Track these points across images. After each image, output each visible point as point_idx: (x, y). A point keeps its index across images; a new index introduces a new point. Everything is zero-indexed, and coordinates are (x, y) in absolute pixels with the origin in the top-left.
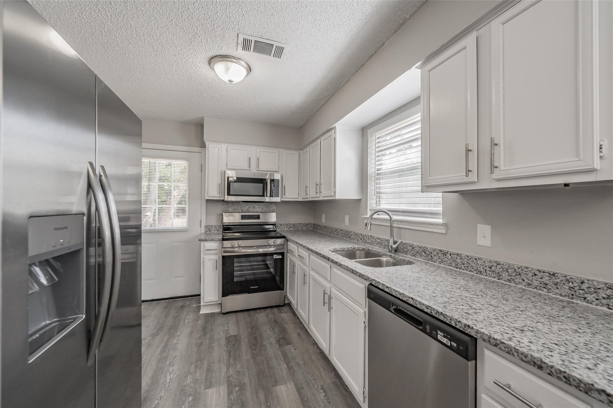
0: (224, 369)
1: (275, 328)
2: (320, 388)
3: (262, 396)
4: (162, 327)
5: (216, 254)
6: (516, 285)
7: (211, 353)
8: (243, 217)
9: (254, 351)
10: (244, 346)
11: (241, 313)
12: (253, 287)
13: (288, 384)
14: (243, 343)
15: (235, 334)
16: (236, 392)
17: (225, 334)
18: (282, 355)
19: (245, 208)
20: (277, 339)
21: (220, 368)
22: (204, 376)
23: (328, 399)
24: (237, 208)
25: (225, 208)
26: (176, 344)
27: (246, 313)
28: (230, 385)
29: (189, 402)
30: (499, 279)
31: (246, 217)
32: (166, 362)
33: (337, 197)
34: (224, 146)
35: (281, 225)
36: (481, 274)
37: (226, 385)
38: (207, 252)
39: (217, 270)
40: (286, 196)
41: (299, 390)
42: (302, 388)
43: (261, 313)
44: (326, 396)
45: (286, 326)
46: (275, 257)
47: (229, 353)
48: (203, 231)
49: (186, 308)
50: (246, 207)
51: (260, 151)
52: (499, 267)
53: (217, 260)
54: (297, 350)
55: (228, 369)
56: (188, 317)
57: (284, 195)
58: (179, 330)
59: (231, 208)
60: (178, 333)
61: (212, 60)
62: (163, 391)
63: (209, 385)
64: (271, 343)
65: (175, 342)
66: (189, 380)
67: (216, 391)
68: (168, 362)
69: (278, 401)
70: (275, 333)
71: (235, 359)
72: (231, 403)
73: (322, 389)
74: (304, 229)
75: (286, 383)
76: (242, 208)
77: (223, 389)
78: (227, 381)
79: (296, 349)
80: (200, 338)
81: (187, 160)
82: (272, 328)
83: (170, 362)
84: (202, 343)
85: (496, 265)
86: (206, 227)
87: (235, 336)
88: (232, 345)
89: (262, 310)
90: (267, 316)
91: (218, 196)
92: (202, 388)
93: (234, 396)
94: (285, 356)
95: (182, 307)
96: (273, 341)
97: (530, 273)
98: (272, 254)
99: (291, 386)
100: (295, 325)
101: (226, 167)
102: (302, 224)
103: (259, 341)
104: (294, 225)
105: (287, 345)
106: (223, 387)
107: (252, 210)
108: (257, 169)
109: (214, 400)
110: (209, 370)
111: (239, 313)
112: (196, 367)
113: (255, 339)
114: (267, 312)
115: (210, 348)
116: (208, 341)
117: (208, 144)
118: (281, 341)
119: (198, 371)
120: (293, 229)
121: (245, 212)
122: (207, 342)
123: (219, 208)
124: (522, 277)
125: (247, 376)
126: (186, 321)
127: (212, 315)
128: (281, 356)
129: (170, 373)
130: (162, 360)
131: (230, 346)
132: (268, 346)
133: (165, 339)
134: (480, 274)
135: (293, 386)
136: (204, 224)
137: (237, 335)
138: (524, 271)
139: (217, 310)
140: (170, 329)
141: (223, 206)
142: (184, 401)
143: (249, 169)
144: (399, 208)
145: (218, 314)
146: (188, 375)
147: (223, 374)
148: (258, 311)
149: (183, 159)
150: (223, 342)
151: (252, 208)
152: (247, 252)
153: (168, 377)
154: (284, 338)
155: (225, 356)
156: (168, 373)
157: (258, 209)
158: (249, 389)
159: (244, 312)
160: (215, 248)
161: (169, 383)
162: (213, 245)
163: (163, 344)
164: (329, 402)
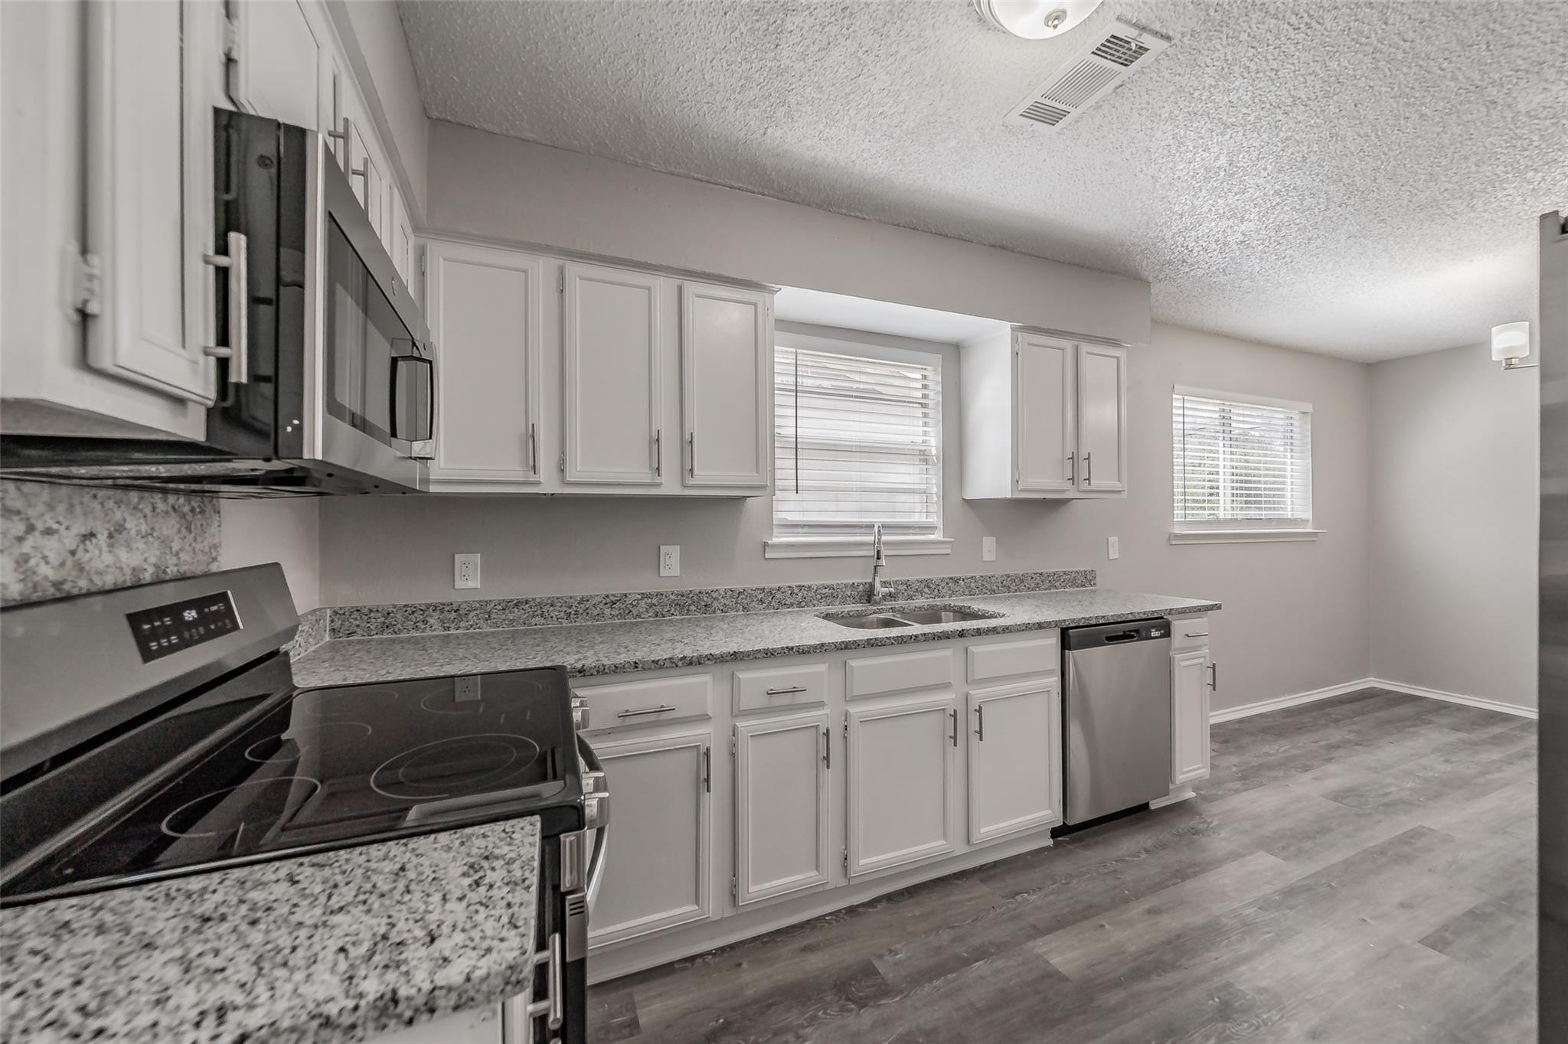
144: (860, 520)
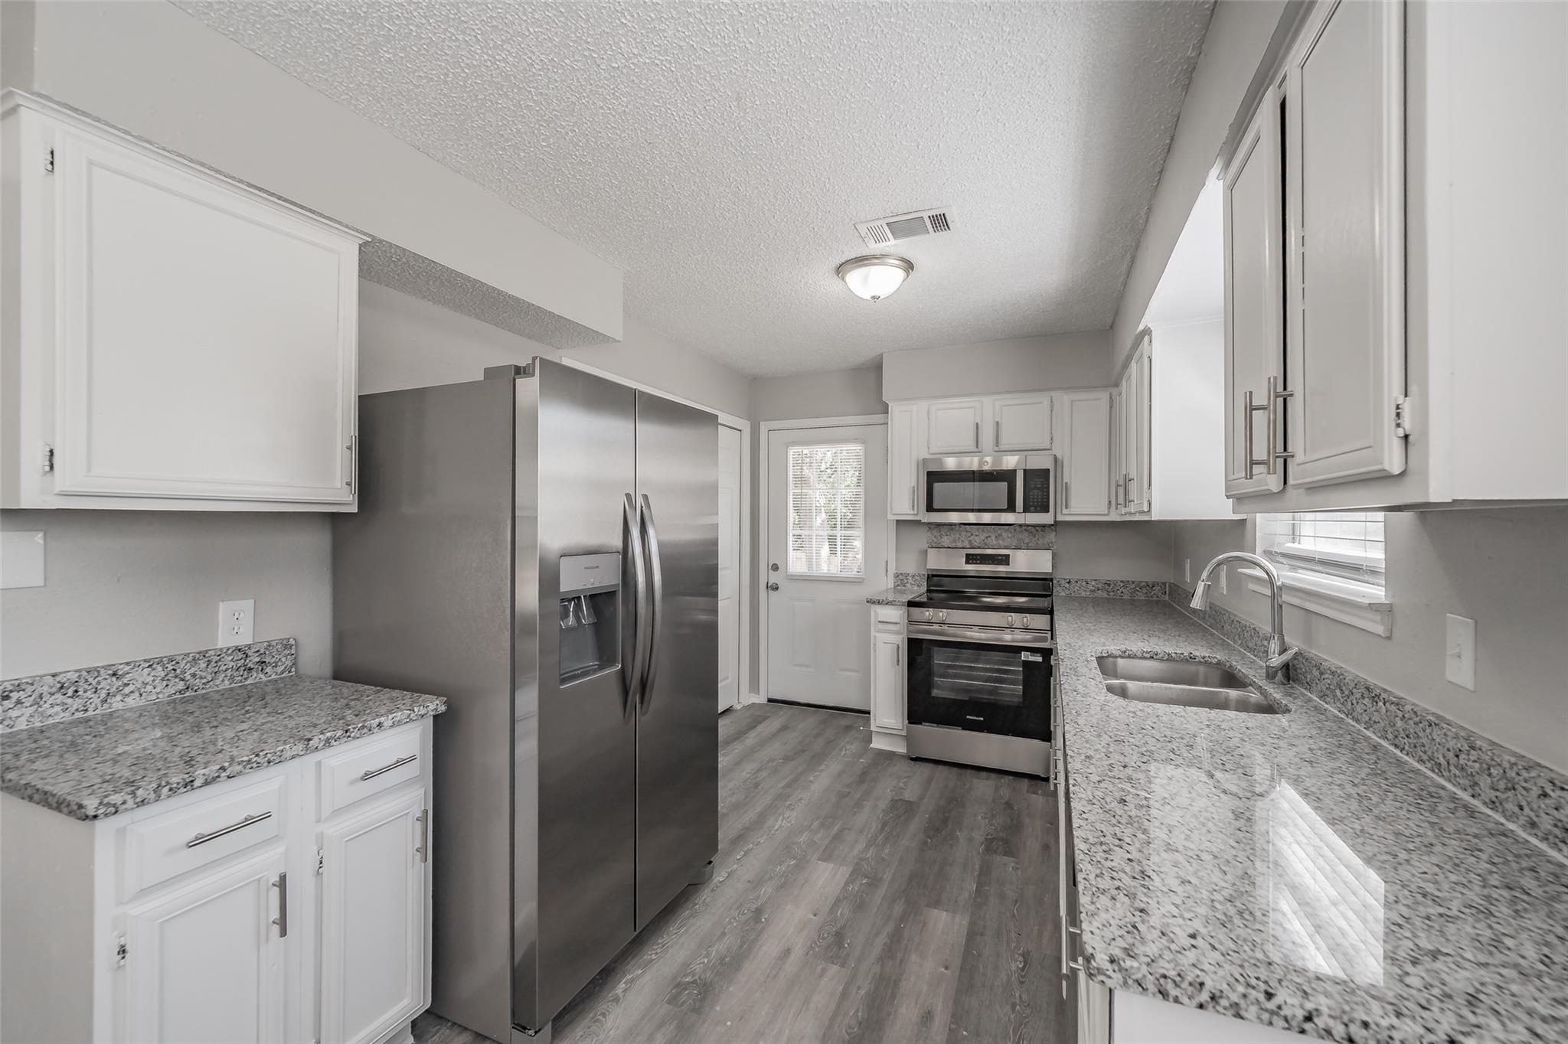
0: (861, 845)
1: (998, 817)
2: (1020, 951)
3: (898, 909)
4: (803, 751)
5: (898, 633)
6: (1507, 820)
7: (855, 814)
8: (970, 559)
9: (929, 840)
10: (916, 825)
11: (947, 767)
12: (972, 718)
13: (958, 918)
14: (917, 818)
15: (911, 800)
16: (861, 884)
17: (894, 793)
18: (981, 868)
19: (977, 539)
20: (989, 837)
21: (856, 841)
22: (827, 842)
23: (1023, 977)
24: (959, 538)
25: (935, 537)
26: (811, 781)
27: (955, 770)
28: (856, 872)
29: (789, 865)
30: (1473, 796)
31: (976, 560)
32: (786, 801)
33: (1155, 516)
34: (923, 405)
35: (1069, 583)
36: (1440, 774)
37: (851, 869)
38: (881, 626)
39: (898, 665)
40: (1073, 510)
41: (973, 934)
42: (982, 935)
43: (987, 779)
44: (1023, 969)
45: (1027, 820)
46: (1025, 656)
47: (885, 824)
48: (891, 585)
49: (853, 732)
50: (979, 537)
51: (1002, 406)
52: (1474, 754)
53: (898, 645)
54: (1019, 872)
55: (867, 848)
56: (849, 747)
57: (1066, 508)
58: (825, 763)
59: (946, 538)
60: (822, 767)
61: (841, 269)
62: (765, 837)
63: (827, 856)
64: (970, 840)
65: (812, 778)
66: (804, 838)
67: (832, 869)
68: (788, 803)
69: (922, 930)
70: (992, 825)
71: (887, 838)
72: (844, 895)
73: (1023, 956)
74: (1141, 596)
75: (954, 912)
76: (971, 538)
77: (844, 872)
78: (857, 864)
79: (1017, 868)
80: (849, 786)
81: (863, 442)
82: (993, 814)
83: (791, 804)
84: (849, 793)
85: (1468, 748)
86: (897, 576)
87: (910, 803)
88: (897, 815)
89: (993, 775)
90: (997, 789)
91: (912, 512)
92: (816, 856)
93: (854, 887)
94: (985, 872)
95: (848, 728)
96: (979, 836)
97: (1534, 788)
98: (1018, 650)
99: (962, 922)
100: (1049, 825)
101: (927, 449)
102: (1133, 583)
103: (950, 826)
104: (1109, 585)
105: (1004, 855)
106: (845, 868)
107: (995, 542)
108: (997, 449)
109: (823, 879)
110: (838, 837)
111: (941, 768)
112: (822, 825)
113: (945, 821)
114: (1002, 781)
115: (859, 805)
116: (860, 794)
117: (892, 407)
118: (994, 843)
119: (822, 831)
120: (1105, 595)
121: (979, 548)
122: (858, 795)
123: (922, 539)
124: (1519, 796)
125: (893, 871)
126: (843, 752)
127: (890, 755)
128: (977, 867)
129: (783, 819)
130: (781, 797)
131: (891, 815)
132: (961, 841)
133: (800, 769)
134: (1437, 774)
135: (965, 922)
136: (892, 570)
137: (914, 802)
138: (1521, 778)
139: (901, 749)
140: (813, 757)
141: (929, 534)
142: (784, 862)
143: (977, 450)
145: (902, 756)
146: (806, 830)
147: (856, 852)
148: (984, 774)
149: (855, 440)
150: (883, 805)
151: (993, 537)
152: (969, 638)
153: (779, 822)
154: (1006, 841)
155: (874, 827)
156: (781, 817)
157: (1009, 540)
158: (884, 890)
159: (952, 768)
160: (894, 621)
161: (777, 830)
162: (894, 614)
163: (791, 777)
164: (1022, 983)
